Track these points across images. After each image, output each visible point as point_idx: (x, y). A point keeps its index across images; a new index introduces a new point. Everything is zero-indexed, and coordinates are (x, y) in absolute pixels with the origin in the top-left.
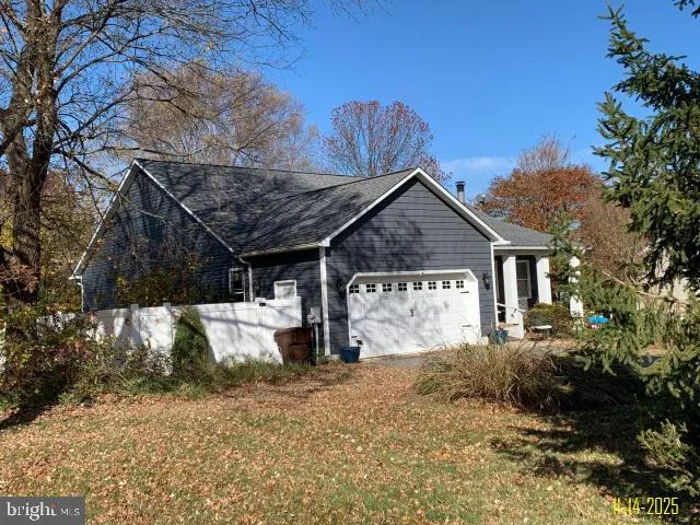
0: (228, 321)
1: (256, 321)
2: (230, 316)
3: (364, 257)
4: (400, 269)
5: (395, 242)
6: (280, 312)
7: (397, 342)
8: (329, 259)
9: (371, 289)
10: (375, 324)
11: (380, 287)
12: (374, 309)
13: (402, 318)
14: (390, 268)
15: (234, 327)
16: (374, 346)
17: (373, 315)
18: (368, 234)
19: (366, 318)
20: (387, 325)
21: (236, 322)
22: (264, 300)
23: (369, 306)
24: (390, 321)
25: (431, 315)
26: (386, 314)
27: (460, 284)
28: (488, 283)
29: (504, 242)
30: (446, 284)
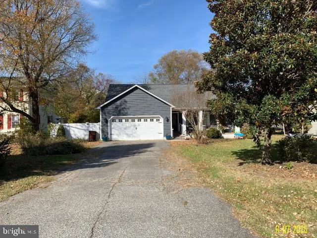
5: (127, 107)
7: (129, 137)
8: (102, 112)
11: (124, 120)
13: (131, 129)
14: (125, 115)
22: (88, 123)
25: (144, 129)
27: (158, 120)
28: (168, 120)
29: (174, 107)
30: (152, 120)
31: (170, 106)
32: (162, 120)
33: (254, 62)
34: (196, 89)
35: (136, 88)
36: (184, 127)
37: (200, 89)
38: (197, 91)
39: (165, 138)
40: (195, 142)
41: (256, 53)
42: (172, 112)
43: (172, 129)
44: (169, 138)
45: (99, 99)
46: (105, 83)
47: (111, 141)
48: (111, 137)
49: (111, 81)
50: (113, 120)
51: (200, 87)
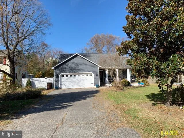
0: (38, 81)
1: (44, 81)
2: (39, 80)
3: (63, 70)
4: (72, 72)
5: (71, 67)
6: (49, 80)
7: (72, 86)
8: (55, 71)
9: (67, 76)
10: (67, 82)
11: (69, 76)
12: (67, 79)
13: (74, 81)
14: (70, 72)
15: (40, 82)
16: (66, 86)
17: (67, 81)
18: (64, 66)
19: (65, 81)
20: (70, 83)
21: (40, 81)
22: (46, 78)
23: (66, 79)
24: (71, 82)
25: (82, 81)
26: (70, 80)
27: (91, 75)
28: (97, 75)
29: (101, 67)
30: (87, 75)
31: (98, 66)
32: (93, 75)
33: (165, 28)
34: (118, 53)
35: (77, 55)
36: (107, 79)
37: (121, 52)
38: (119, 53)
39: (95, 87)
40: (115, 89)
41: (167, 21)
42: (100, 70)
43: (99, 81)
44: (98, 86)
45: (54, 63)
46: (58, 53)
47: (61, 89)
48: (61, 86)
49: (62, 52)
50: (62, 76)
51: (121, 51)
